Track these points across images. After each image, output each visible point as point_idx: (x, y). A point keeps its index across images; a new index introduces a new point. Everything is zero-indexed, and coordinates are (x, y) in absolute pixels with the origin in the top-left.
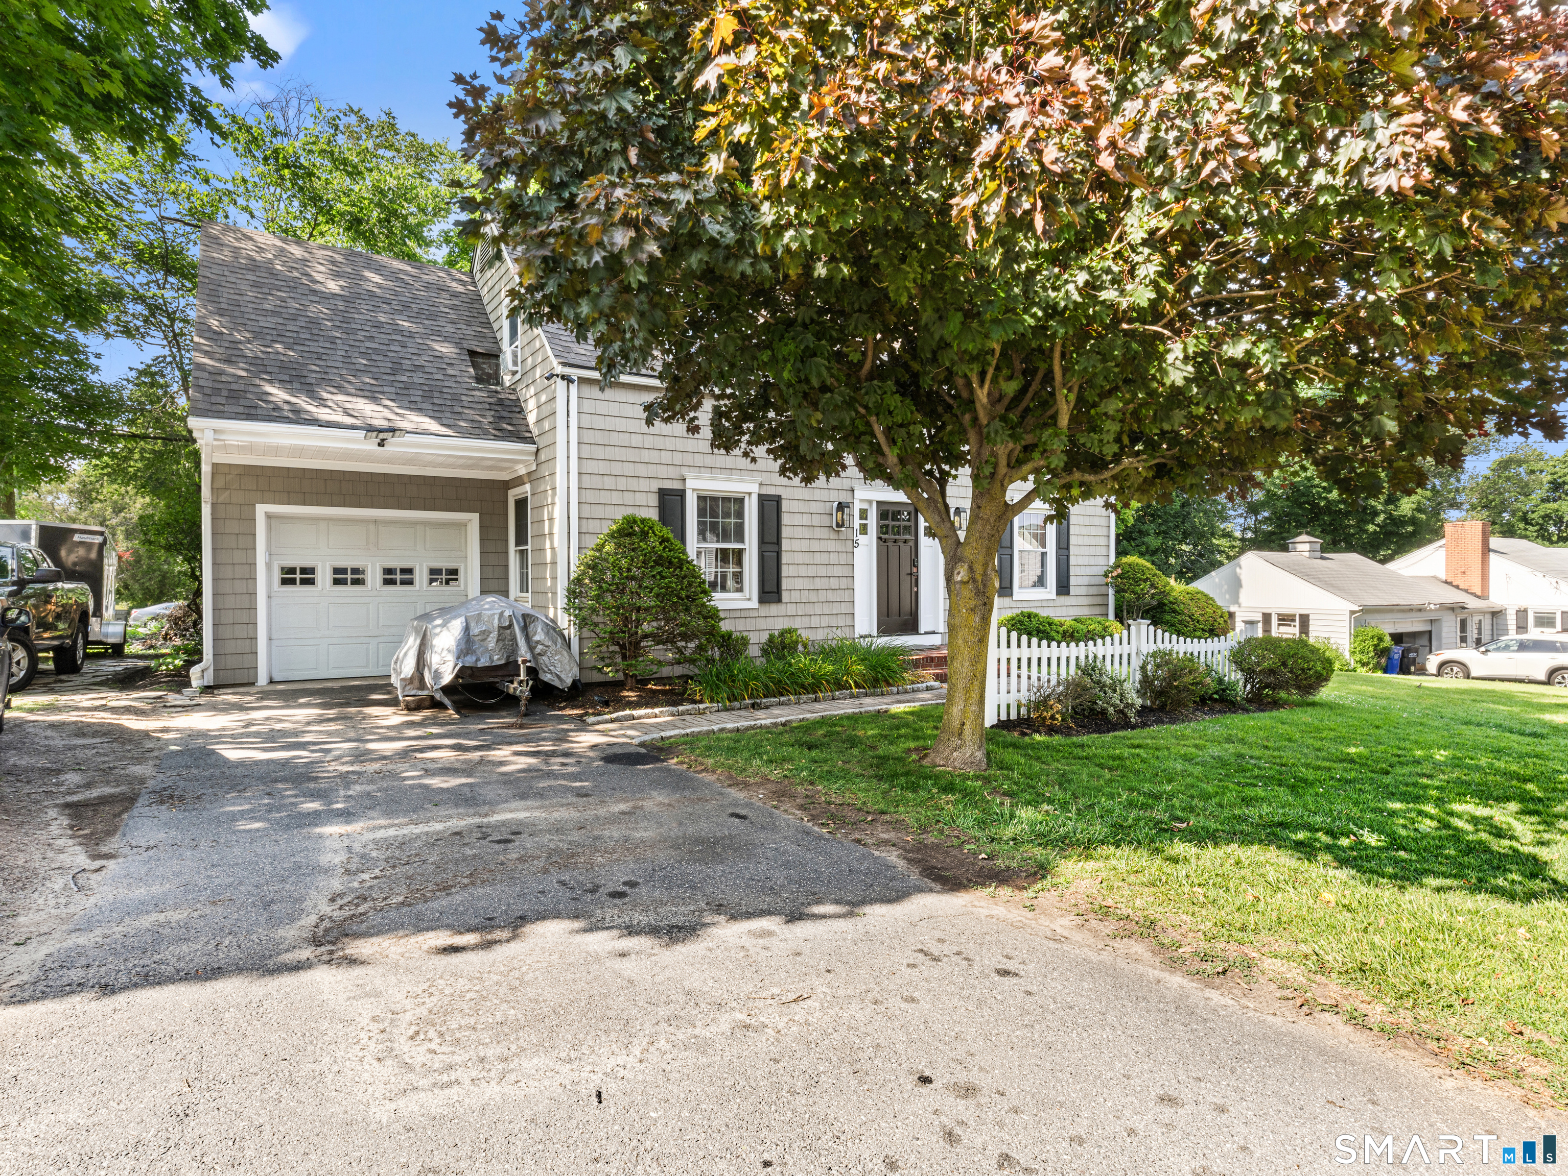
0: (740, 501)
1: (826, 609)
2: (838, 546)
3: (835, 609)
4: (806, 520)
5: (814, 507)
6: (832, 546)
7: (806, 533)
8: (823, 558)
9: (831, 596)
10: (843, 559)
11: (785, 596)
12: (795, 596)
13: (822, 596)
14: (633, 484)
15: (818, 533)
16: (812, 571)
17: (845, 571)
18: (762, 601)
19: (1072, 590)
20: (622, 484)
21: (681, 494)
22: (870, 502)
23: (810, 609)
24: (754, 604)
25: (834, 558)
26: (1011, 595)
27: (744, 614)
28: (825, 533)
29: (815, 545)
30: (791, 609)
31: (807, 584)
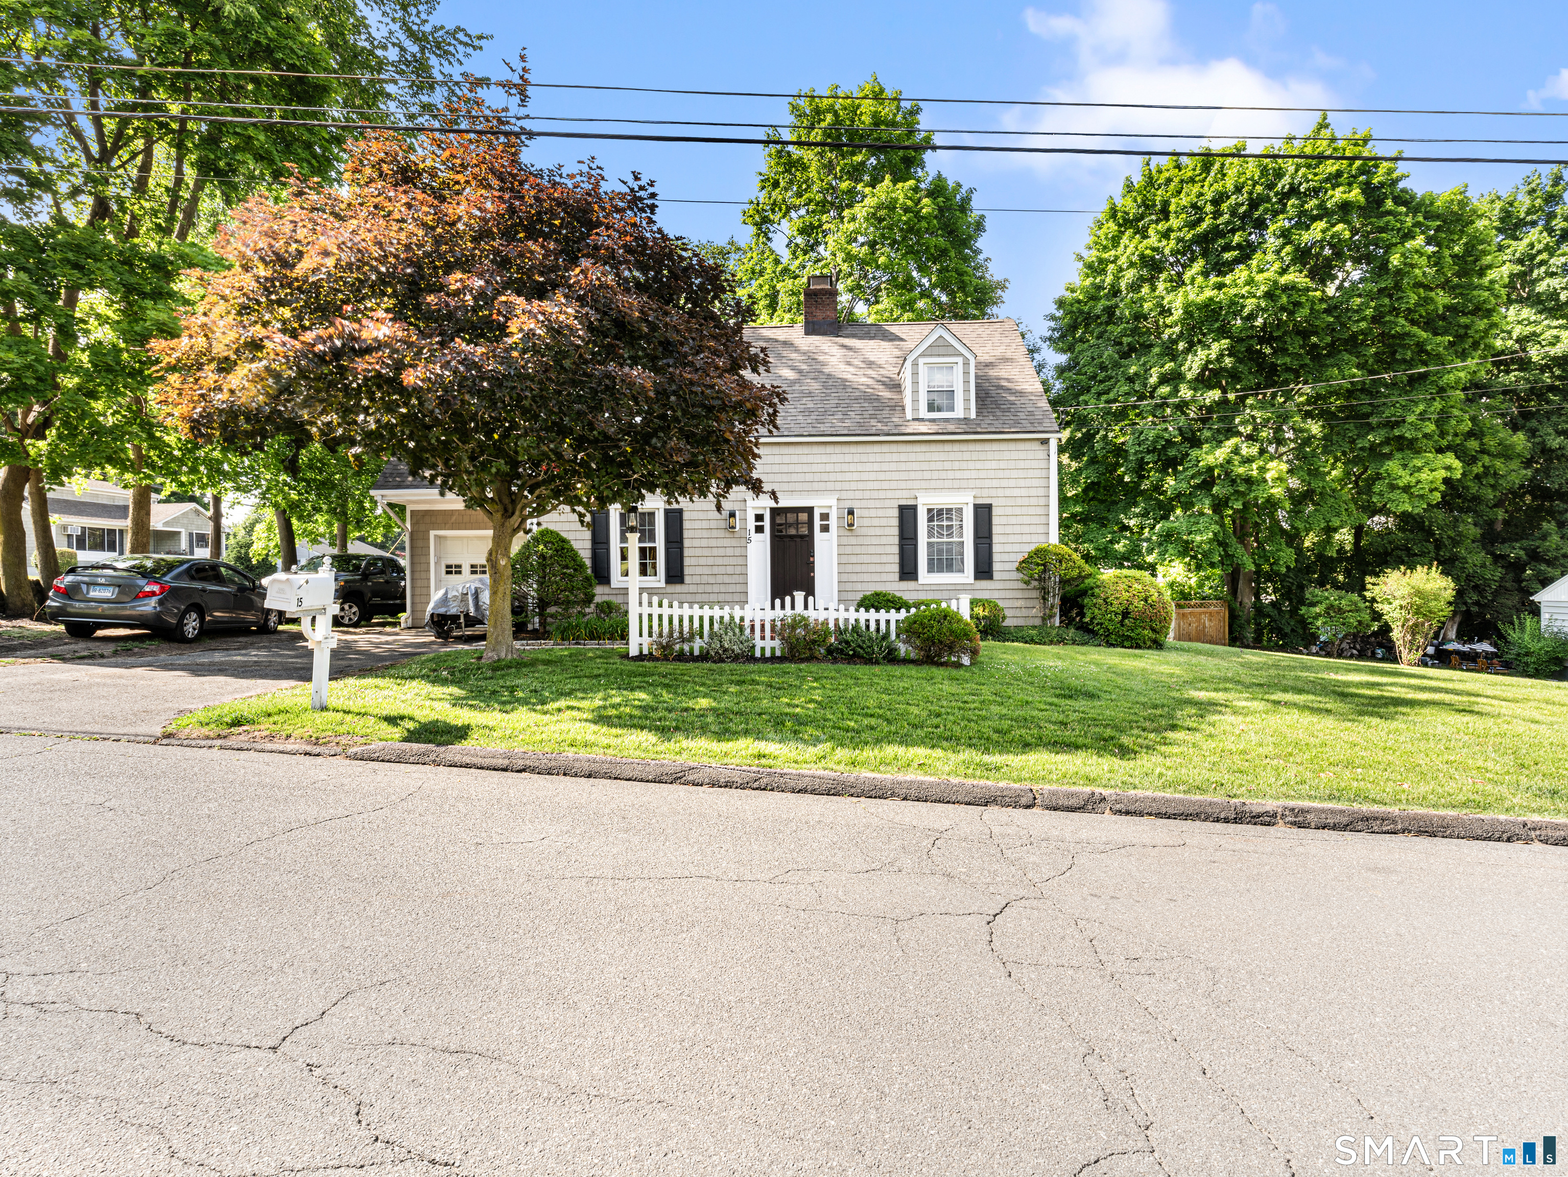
1: (723, 589)
2: (734, 542)
3: (732, 588)
4: (705, 525)
5: (711, 515)
6: (727, 542)
7: (705, 534)
8: (721, 552)
9: (727, 579)
10: (738, 552)
11: (687, 579)
12: (696, 579)
13: (719, 579)
15: (715, 533)
16: (710, 561)
17: (740, 560)
19: (996, 575)
22: (765, 509)
23: (708, 589)
24: (662, 584)
25: (729, 552)
26: (916, 579)
28: (721, 533)
29: (713, 543)
30: (692, 588)
31: (706, 570)
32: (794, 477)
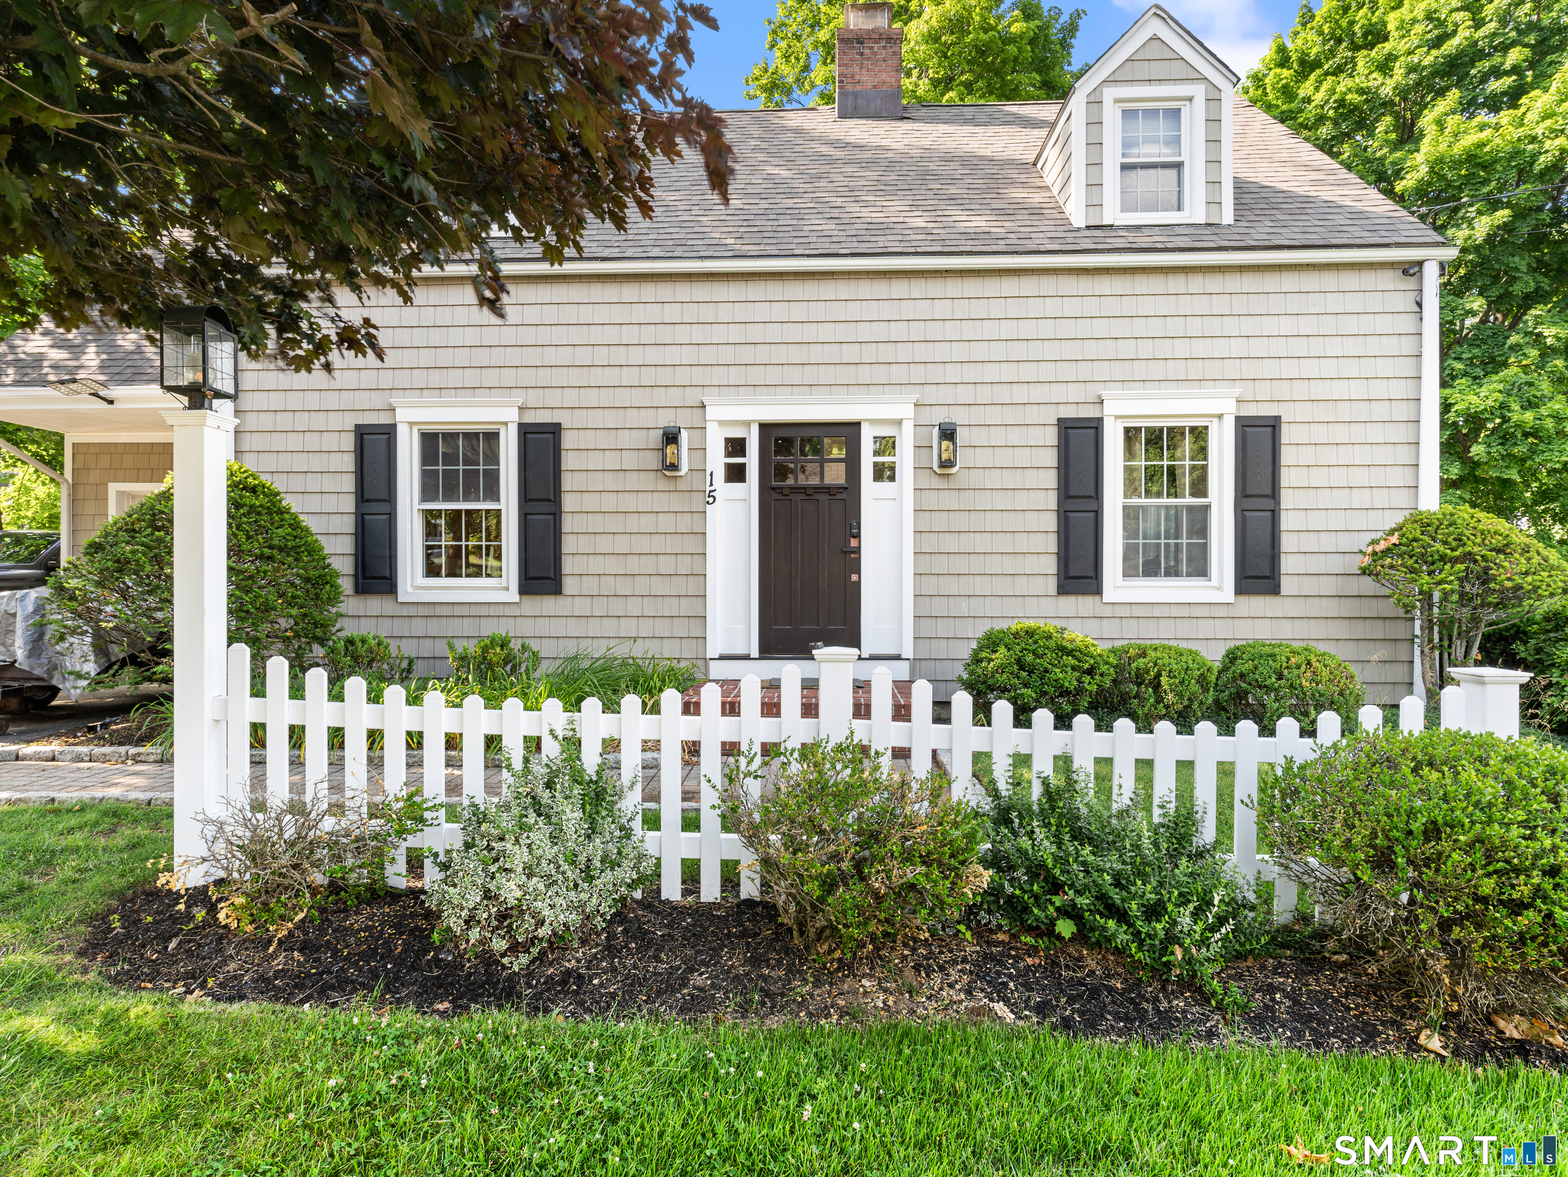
0: (492, 437)
1: (649, 608)
2: (676, 502)
3: (669, 607)
4: (611, 461)
5: (625, 439)
6: (659, 502)
7: (611, 481)
8: (647, 523)
9: (659, 586)
10: (685, 523)
11: (569, 585)
12: (589, 584)
13: (642, 585)
14: (319, 422)
15: (631, 480)
16: (622, 544)
17: (689, 544)
18: (524, 590)
19: (1287, 585)
20: (302, 422)
21: (389, 432)
22: (747, 424)
23: (616, 607)
24: (513, 595)
25: (665, 523)
26: (1098, 591)
27: (493, 611)
28: (647, 480)
29: (630, 503)
30: (581, 606)
31: (613, 566)
32: (817, 354)
